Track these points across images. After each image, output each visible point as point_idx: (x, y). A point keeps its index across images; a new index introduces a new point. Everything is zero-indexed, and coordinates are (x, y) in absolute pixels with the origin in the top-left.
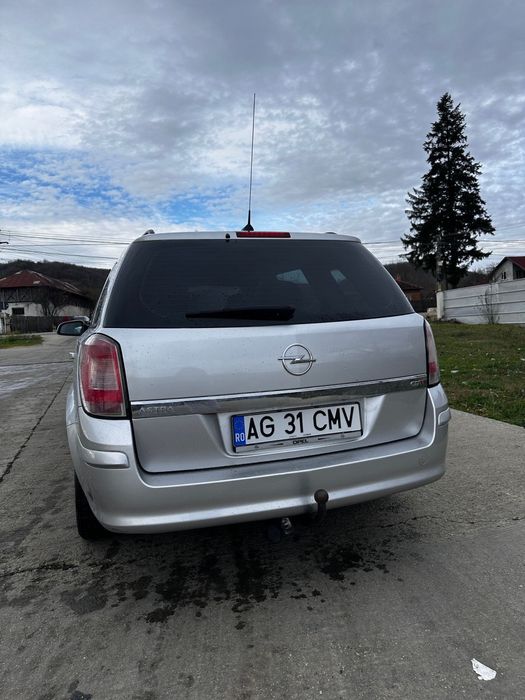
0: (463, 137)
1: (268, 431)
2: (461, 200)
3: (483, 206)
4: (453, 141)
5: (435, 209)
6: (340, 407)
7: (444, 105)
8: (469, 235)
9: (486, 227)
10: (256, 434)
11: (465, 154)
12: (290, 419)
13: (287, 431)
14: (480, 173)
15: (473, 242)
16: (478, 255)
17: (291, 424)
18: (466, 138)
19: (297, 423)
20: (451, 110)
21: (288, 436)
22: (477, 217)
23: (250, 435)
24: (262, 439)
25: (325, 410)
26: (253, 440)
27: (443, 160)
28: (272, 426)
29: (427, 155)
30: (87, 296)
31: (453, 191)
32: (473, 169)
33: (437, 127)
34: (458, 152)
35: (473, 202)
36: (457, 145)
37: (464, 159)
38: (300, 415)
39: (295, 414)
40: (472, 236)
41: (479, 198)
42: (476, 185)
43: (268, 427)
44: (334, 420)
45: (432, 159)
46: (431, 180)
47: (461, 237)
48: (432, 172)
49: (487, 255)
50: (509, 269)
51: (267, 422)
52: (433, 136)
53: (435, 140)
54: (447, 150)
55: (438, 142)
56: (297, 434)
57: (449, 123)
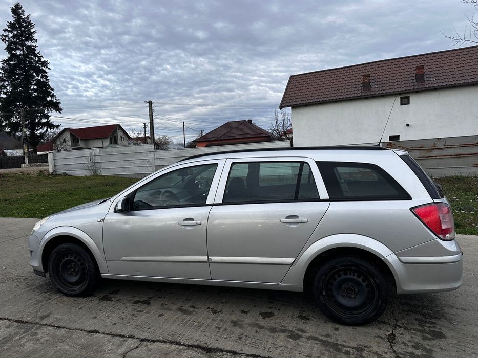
0: (34, 39)
2: (35, 85)
3: (53, 92)
4: (27, 40)
5: (15, 87)
7: (17, 10)
8: (43, 111)
9: (56, 106)
11: (36, 52)
14: (50, 69)
15: (47, 117)
16: (50, 125)
18: (36, 41)
20: (23, 17)
22: (49, 99)
27: (18, 52)
29: (5, 45)
31: (28, 78)
32: (45, 64)
33: (12, 26)
34: (31, 50)
35: (44, 88)
36: (29, 43)
37: (35, 55)
40: (46, 112)
41: (49, 86)
42: (46, 77)
45: (9, 49)
46: (9, 65)
47: (38, 112)
48: (10, 59)
49: (58, 127)
50: (68, 136)
52: (9, 31)
53: (11, 35)
54: (23, 45)
55: (13, 37)
57: (21, 26)
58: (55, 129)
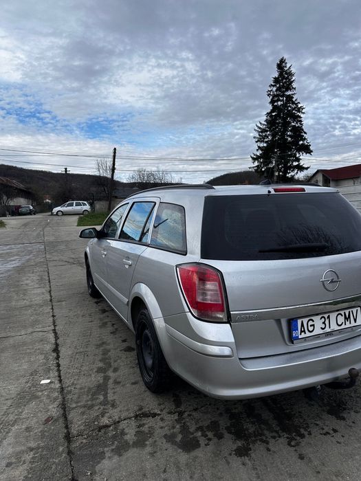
0: (293, 88)
1: (311, 329)
2: (291, 131)
3: (305, 135)
4: (287, 90)
5: (274, 136)
6: (350, 310)
7: (281, 65)
8: (295, 154)
9: (307, 150)
10: (304, 331)
11: (294, 100)
12: (323, 320)
13: (322, 328)
14: (304, 113)
15: (298, 160)
16: (301, 168)
17: (324, 323)
18: (295, 89)
19: (327, 322)
20: (286, 69)
21: (322, 332)
22: (301, 142)
23: (301, 332)
24: (308, 334)
25: (342, 312)
26: (303, 335)
27: (279, 103)
28: (313, 325)
29: (269, 99)
30: (30, 190)
31: (285, 124)
32: (299, 110)
33: (276, 80)
34: (290, 98)
35: (298, 132)
36: (289, 93)
37: (293, 103)
38: (329, 317)
39: (326, 316)
40: (297, 156)
41: (303, 130)
42: (301, 121)
43: (311, 326)
44: (347, 318)
45: (272, 102)
46: (271, 116)
47: (290, 156)
48: (272, 111)
49: (307, 168)
50: (320, 178)
51: (311, 323)
52: (274, 86)
53: (275, 89)
54: (283, 96)
55: (276, 91)
56: (327, 330)
57: (284, 78)
58: (305, 172)
